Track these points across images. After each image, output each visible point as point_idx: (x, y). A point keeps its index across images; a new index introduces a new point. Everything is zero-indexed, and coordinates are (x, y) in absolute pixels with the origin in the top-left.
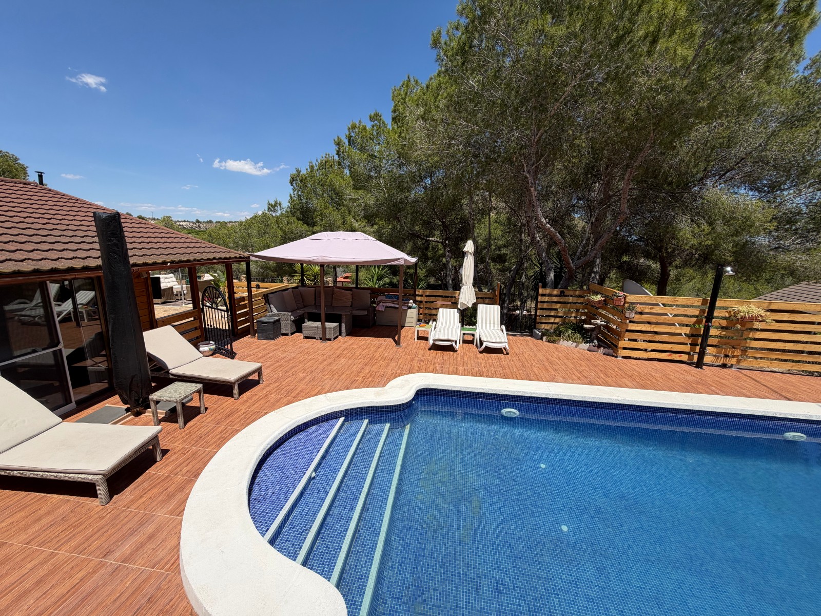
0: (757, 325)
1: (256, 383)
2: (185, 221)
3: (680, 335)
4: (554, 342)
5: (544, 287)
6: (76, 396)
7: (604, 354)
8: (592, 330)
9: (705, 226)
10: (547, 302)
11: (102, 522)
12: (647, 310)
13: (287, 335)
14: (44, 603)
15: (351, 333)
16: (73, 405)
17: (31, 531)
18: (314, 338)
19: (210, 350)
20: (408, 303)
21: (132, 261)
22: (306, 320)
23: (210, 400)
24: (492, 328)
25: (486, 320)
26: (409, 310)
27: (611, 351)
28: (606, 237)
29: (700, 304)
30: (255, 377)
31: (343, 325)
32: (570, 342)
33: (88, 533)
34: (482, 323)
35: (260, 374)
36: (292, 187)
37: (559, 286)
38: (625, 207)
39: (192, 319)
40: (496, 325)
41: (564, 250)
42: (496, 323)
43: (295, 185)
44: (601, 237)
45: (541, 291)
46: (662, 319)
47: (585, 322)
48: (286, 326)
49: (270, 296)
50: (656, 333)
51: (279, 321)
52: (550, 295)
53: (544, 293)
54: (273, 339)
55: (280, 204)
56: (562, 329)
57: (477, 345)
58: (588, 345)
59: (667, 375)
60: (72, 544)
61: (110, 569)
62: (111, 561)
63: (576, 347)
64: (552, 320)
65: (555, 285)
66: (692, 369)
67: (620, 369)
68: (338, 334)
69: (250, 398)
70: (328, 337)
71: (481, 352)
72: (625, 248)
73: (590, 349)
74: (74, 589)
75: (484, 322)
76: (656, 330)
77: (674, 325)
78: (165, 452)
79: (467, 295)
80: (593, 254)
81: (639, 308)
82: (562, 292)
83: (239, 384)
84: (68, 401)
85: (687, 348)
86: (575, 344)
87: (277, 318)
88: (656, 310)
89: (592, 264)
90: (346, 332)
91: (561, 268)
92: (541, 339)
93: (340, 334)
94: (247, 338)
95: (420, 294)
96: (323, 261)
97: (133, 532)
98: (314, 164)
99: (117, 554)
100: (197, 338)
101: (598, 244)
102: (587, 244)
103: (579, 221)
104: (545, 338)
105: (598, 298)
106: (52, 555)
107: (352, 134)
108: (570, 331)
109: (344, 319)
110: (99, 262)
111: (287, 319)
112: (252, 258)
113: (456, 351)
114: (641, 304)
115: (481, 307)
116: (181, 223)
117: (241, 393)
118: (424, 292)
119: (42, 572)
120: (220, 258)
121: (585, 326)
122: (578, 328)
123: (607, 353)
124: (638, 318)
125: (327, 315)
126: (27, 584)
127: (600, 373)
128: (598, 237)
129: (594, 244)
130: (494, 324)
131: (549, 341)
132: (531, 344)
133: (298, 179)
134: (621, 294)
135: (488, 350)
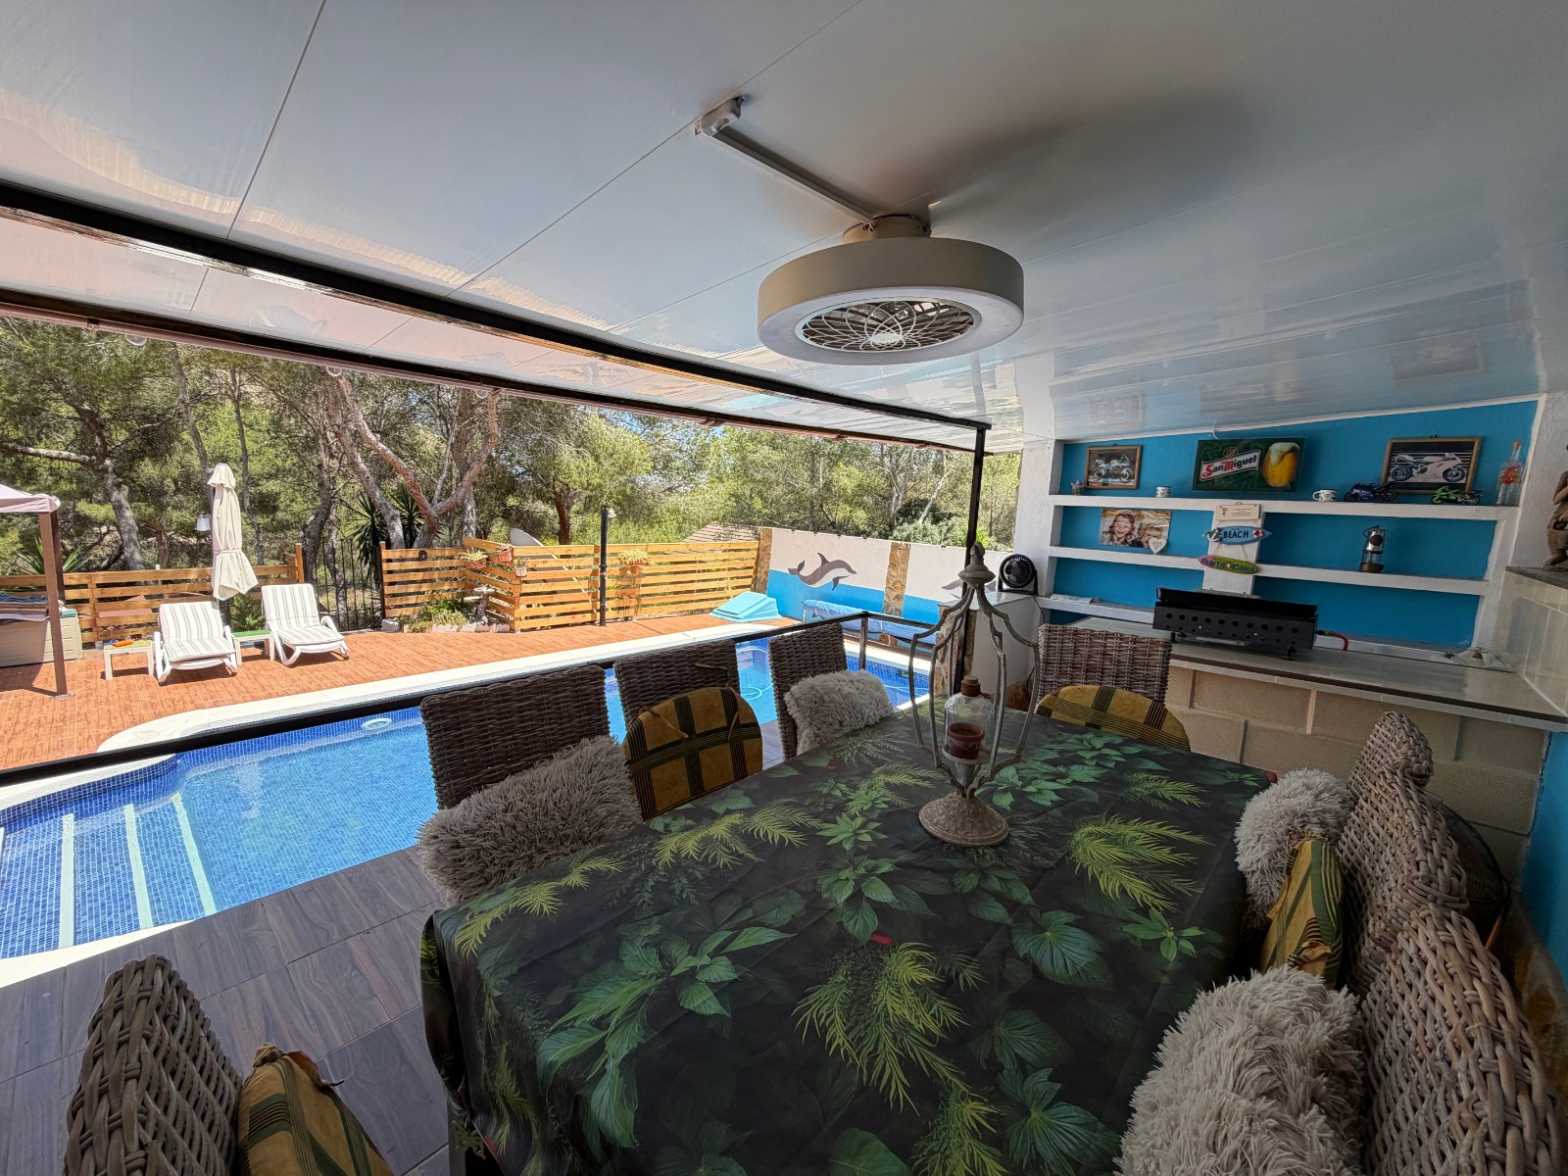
0: (645, 570)
3: (579, 591)
4: (422, 630)
5: (389, 546)
7: (499, 632)
8: (477, 603)
9: (591, 461)
10: (400, 571)
12: (540, 566)
24: (303, 625)
25: (287, 611)
26: (62, 623)
27: (506, 627)
28: (476, 468)
29: (592, 552)
32: (448, 625)
37: (415, 545)
38: (495, 429)
40: (310, 620)
41: (414, 486)
42: (309, 614)
44: (468, 467)
45: (385, 554)
46: (558, 574)
47: (464, 594)
50: (554, 592)
52: (402, 560)
53: (390, 557)
56: (431, 609)
57: (277, 658)
58: (475, 624)
59: (571, 639)
63: (458, 631)
64: (412, 600)
65: (409, 543)
66: (597, 628)
67: (519, 643)
71: (292, 666)
72: (510, 486)
73: (478, 629)
75: (283, 615)
76: (553, 589)
77: (571, 579)
79: (233, 571)
80: (461, 494)
81: (530, 563)
82: (422, 553)
85: (587, 606)
86: (456, 627)
88: (550, 563)
89: (460, 510)
91: (411, 518)
92: (401, 629)
95: (77, 583)
101: (466, 478)
102: (450, 477)
103: (430, 439)
104: (406, 627)
105: (478, 556)
108: (445, 611)
113: (234, 674)
114: (532, 557)
115: (268, 591)
118: (89, 578)
121: (467, 599)
122: (458, 606)
123: (501, 629)
124: (531, 575)
127: (496, 653)
128: (465, 468)
129: (461, 479)
130: (305, 616)
131: (415, 631)
132: (384, 640)
134: (507, 546)
135: (307, 659)
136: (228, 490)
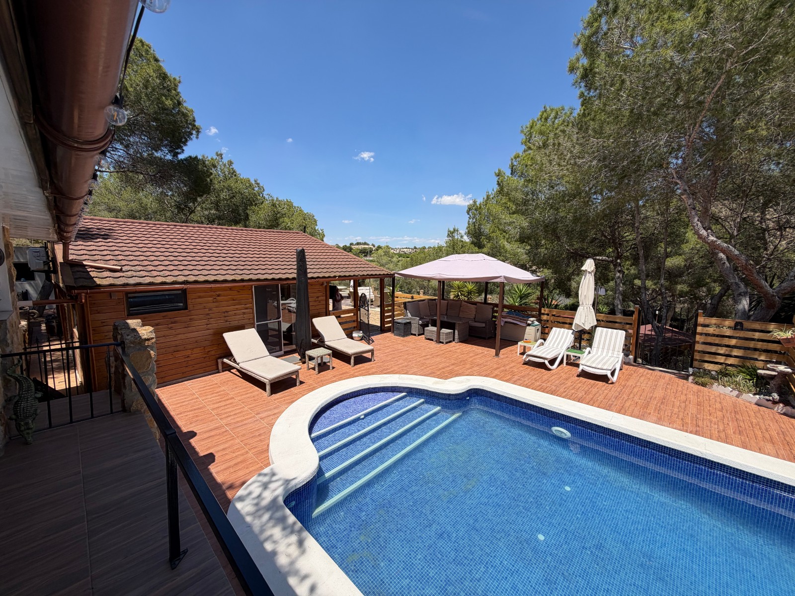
1: (368, 360)
2: (406, 248)
4: (704, 385)
6: (284, 349)
7: (785, 414)
8: (771, 377)
11: (263, 403)
13: (415, 335)
14: (232, 421)
15: (464, 340)
16: (282, 352)
17: (243, 397)
18: (432, 340)
19: (359, 337)
20: (528, 320)
21: (309, 275)
22: (430, 325)
23: (335, 362)
25: (604, 344)
26: (528, 327)
30: (368, 355)
31: (456, 332)
32: (729, 389)
33: (257, 404)
34: (598, 348)
35: (373, 354)
36: (469, 216)
39: (352, 314)
40: (616, 353)
42: (617, 349)
43: (471, 214)
45: (702, 320)
48: (415, 329)
49: (407, 304)
51: (410, 323)
53: (707, 323)
54: (404, 336)
55: (457, 231)
56: (730, 372)
58: (757, 396)
60: (251, 406)
61: (255, 419)
62: (258, 417)
63: (738, 396)
68: (452, 339)
69: (359, 368)
70: (441, 340)
73: (760, 403)
74: (242, 421)
75: (600, 347)
78: (301, 383)
79: (585, 317)
82: (738, 324)
83: (355, 357)
84: (281, 350)
86: (736, 393)
87: (408, 321)
90: (459, 338)
92: (688, 378)
93: (454, 340)
94: (389, 334)
95: (546, 313)
96: (440, 278)
97: (270, 410)
98: (490, 193)
99: (260, 415)
100: (354, 327)
104: (693, 378)
105: (787, 334)
106: (243, 407)
107: (515, 163)
109: (457, 327)
110: (295, 276)
111: (416, 322)
112: (396, 275)
113: (551, 370)
115: (600, 331)
116: (404, 250)
117: (356, 364)
118: (550, 311)
119: (237, 412)
120: (376, 275)
123: (789, 413)
125: (442, 322)
126: (232, 414)
130: (614, 350)
131: (696, 383)
133: (474, 208)
135: (582, 374)
136: (589, 273)
